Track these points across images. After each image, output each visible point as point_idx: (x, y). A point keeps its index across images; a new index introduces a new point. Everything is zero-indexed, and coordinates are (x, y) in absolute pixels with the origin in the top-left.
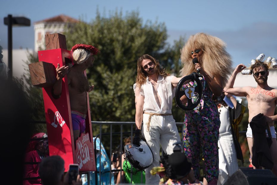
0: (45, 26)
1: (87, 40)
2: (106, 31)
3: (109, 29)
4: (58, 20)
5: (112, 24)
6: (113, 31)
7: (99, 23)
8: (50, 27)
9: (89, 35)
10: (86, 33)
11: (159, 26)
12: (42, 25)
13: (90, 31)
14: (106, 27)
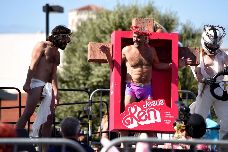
0: (78, 13)
1: (109, 25)
2: (125, 16)
3: (127, 14)
4: (88, 8)
5: (130, 10)
6: (131, 15)
7: (119, 10)
8: (81, 14)
9: (111, 20)
10: (108, 19)
11: (172, 13)
12: (75, 13)
13: (111, 17)
14: (125, 13)
